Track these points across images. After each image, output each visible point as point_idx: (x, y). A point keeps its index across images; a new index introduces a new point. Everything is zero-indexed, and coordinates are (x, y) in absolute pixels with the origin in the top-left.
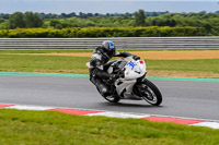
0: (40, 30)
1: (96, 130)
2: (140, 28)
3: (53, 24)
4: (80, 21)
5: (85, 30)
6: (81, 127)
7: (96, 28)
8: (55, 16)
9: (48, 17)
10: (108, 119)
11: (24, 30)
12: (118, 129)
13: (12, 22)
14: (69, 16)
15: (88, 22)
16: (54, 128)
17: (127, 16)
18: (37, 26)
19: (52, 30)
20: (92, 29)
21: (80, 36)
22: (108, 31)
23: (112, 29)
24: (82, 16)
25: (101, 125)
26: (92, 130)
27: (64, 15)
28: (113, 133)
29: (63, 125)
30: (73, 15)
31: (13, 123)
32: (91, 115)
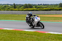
0: (32, 9)
1: (48, 37)
2: (61, 8)
3: (36, 7)
4: (43, 6)
5: (45, 9)
6: (43, 36)
7: (48, 8)
8: (36, 5)
9: (34, 5)
10: (51, 34)
11: (28, 9)
12: (54, 37)
13: (24, 7)
14: (40, 5)
15: (45, 6)
16: (36, 36)
17: (57, 5)
18: (31, 8)
19: (35, 9)
20: (47, 8)
21: (43, 10)
22: (51, 9)
23: (52, 8)
24: (44, 5)
25: (49, 36)
26: (47, 37)
27: (39, 5)
28: (53, 38)
29: (38, 36)
30: (41, 4)
31: (24, 35)
32: (46, 33)
